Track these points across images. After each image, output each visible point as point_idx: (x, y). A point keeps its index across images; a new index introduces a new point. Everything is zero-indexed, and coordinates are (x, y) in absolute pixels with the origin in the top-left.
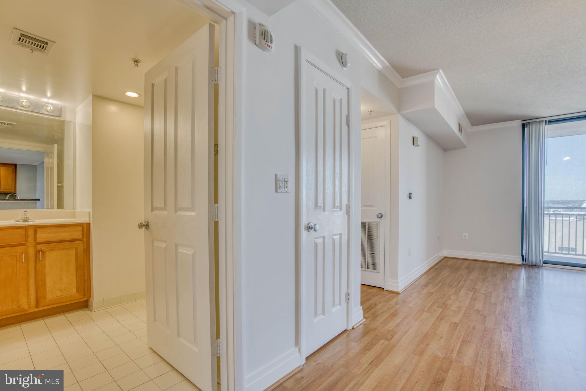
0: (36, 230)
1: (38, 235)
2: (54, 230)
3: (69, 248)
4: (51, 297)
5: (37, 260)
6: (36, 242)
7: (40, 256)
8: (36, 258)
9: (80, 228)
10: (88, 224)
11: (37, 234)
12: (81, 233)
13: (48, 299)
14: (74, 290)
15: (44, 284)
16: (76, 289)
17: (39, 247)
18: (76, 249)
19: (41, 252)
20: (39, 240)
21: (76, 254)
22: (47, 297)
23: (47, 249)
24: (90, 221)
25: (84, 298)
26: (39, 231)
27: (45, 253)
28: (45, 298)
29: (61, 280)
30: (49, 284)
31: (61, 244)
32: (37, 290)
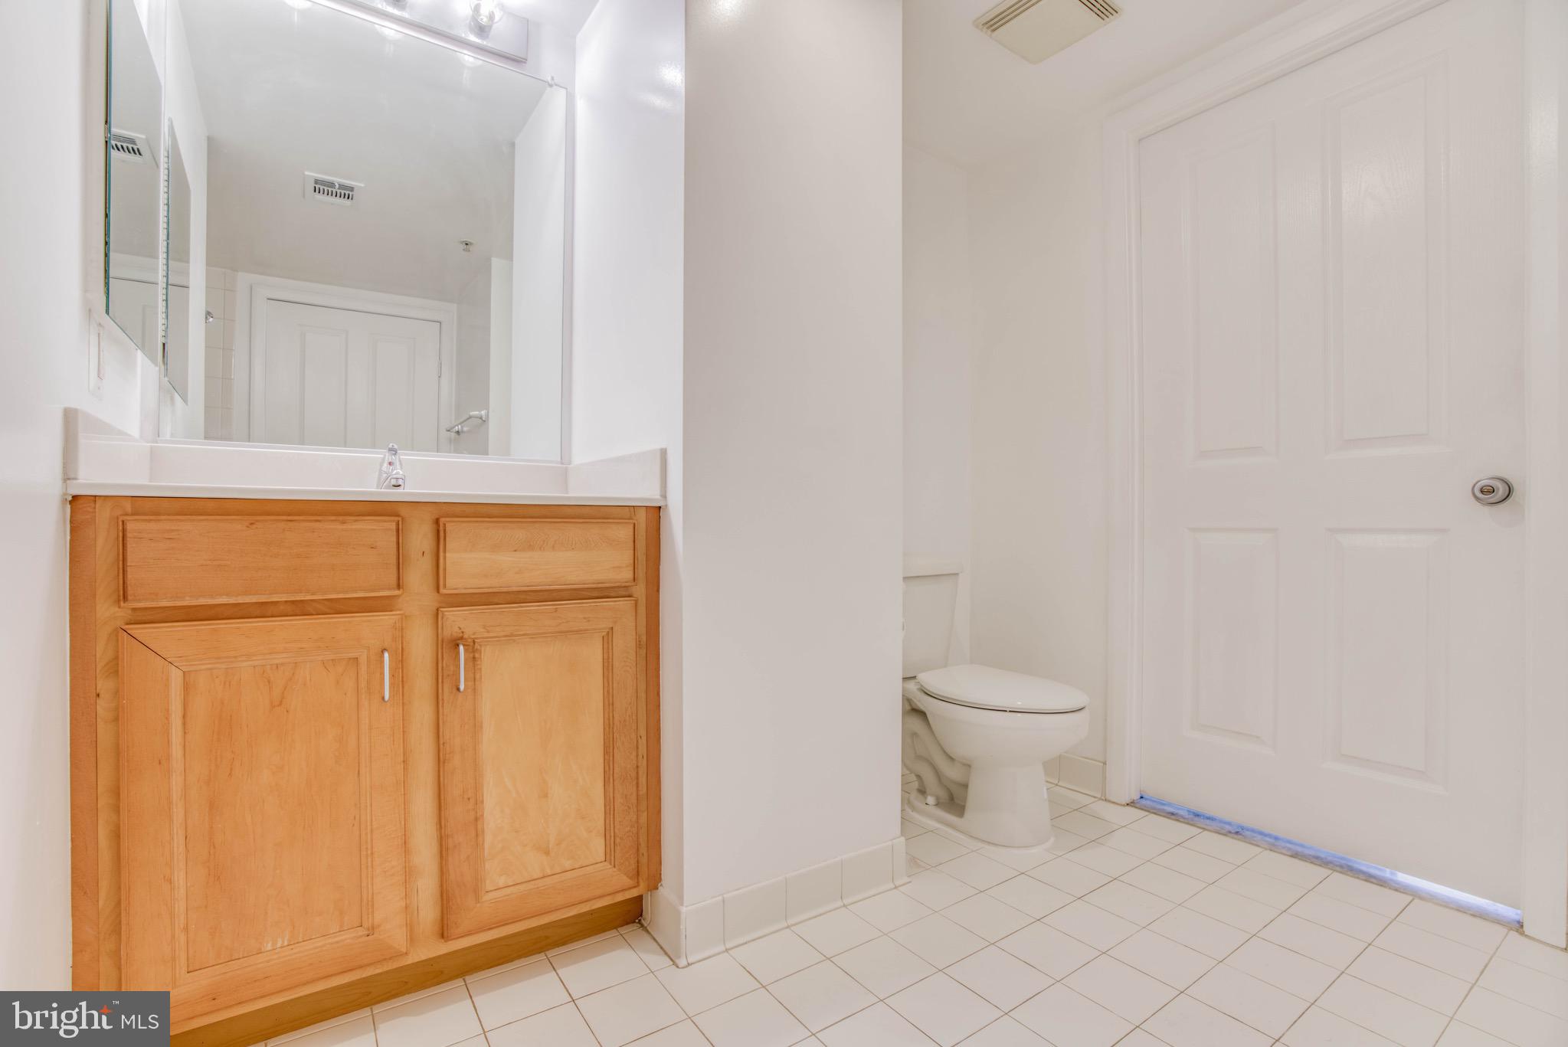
0: (441, 528)
1: (448, 555)
2: (519, 533)
3: (578, 632)
4: (502, 881)
5: (446, 690)
6: (442, 591)
7: (458, 666)
8: (442, 678)
9: (623, 533)
10: (656, 512)
11: (445, 552)
12: (626, 557)
13: (491, 896)
14: (598, 847)
15: (476, 819)
16: (602, 841)
17: (458, 620)
18: (608, 638)
19: (461, 648)
20: (455, 582)
21: (608, 665)
22: (489, 887)
23: (488, 632)
24: (664, 496)
25: (637, 886)
26: (455, 532)
27: (477, 655)
28: (477, 891)
29: (546, 796)
30: (494, 817)
31: (548, 607)
32: (444, 850)
